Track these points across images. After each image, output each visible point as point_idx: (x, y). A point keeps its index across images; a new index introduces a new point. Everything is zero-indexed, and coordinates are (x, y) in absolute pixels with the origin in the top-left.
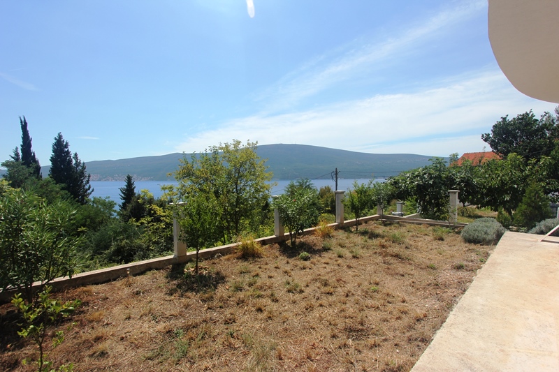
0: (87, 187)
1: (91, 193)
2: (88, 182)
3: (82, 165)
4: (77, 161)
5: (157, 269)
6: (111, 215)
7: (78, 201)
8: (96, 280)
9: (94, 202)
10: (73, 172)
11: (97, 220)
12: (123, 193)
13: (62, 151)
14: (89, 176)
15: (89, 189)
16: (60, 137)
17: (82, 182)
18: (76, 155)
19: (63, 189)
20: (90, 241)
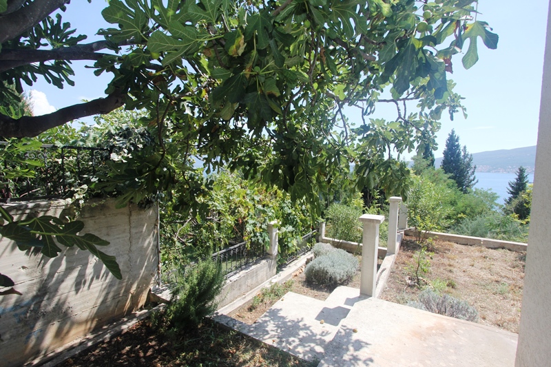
0: (472, 178)
1: (475, 184)
2: (473, 172)
3: (469, 156)
4: (465, 154)
5: (509, 250)
6: (492, 207)
7: (461, 190)
8: (458, 241)
9: (475, 193)
10: (461, 163)
11: (476, 210)
12: (512, 187)
13: (453, 145)
14: (475, 168)
15: (473, 180)
16: (453, 132)
17: (468, 173)
18: (465, 147)
19: (449, 178)
20: (467, 228)
